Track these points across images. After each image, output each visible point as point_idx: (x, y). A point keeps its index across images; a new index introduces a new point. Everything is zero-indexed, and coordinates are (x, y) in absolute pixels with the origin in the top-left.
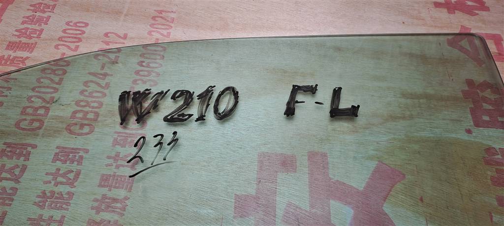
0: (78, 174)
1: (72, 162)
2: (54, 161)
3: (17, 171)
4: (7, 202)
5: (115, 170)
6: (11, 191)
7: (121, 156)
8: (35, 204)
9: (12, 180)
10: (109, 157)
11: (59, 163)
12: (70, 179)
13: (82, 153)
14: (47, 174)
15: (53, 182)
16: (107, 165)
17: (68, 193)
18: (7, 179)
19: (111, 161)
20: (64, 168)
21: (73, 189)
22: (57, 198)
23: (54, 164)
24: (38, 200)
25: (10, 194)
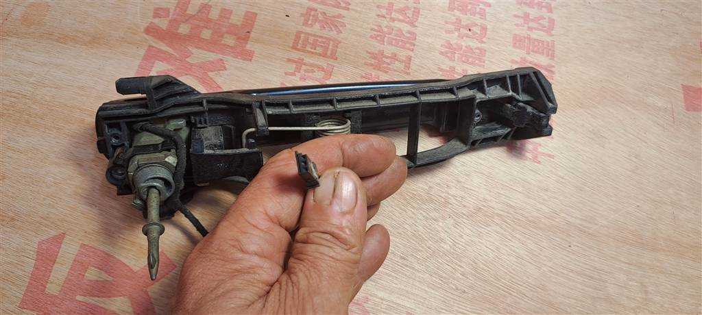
0: (484, 28)
1: (474, 14)
2: (451, 9)
3: (410, 13)
4: (408, 45)
5: (529, 33)
6: (409, 35)
7: (531, 17)
8: (442, 53)
9: (406, 22)
10: (516, 16)
11: (457, 13)
12: (477, 34)
13: (482, 6)
14: (447, 23)
15: (457, 34)
16: (517, 25)
17: (477, 48)
18: (400, 21)
19: (520, 21)
20: (466, 19)
21: (483, 45)
22: (465, 51)
23: (452, 13)
24: (444, 50)
25: (409, 38)
